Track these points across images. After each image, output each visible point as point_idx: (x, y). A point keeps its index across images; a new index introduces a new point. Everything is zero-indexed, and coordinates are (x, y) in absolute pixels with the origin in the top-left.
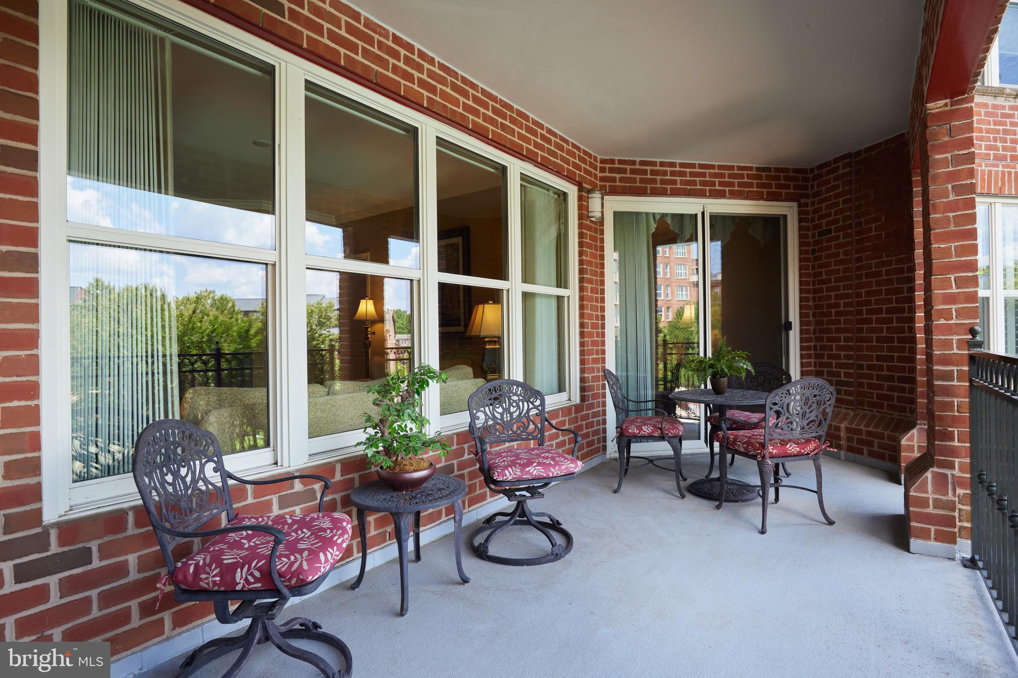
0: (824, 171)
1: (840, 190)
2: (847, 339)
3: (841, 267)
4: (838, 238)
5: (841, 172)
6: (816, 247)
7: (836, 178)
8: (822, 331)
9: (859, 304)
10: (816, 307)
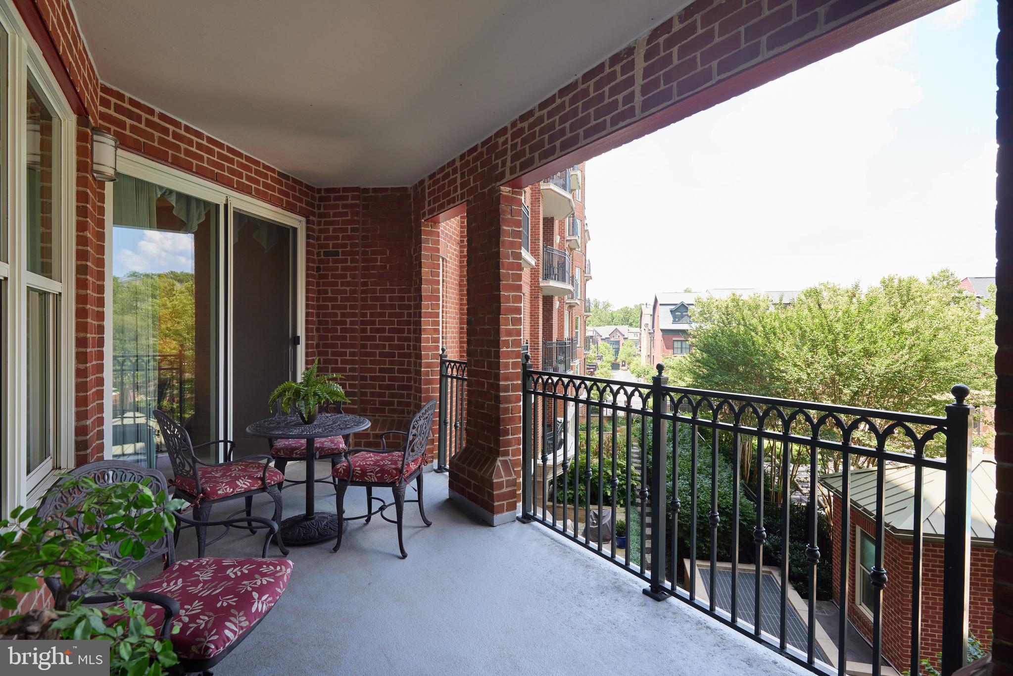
0: (332, 195)
1: (349, 218)
2: (352, 354)
3: (348, 289)
4: (345, 261)
5: (350, 202)
6: (321, 266)
7: (344, 206)
8: (326, 346)
9: (363, 323)
10: (320, 323)
